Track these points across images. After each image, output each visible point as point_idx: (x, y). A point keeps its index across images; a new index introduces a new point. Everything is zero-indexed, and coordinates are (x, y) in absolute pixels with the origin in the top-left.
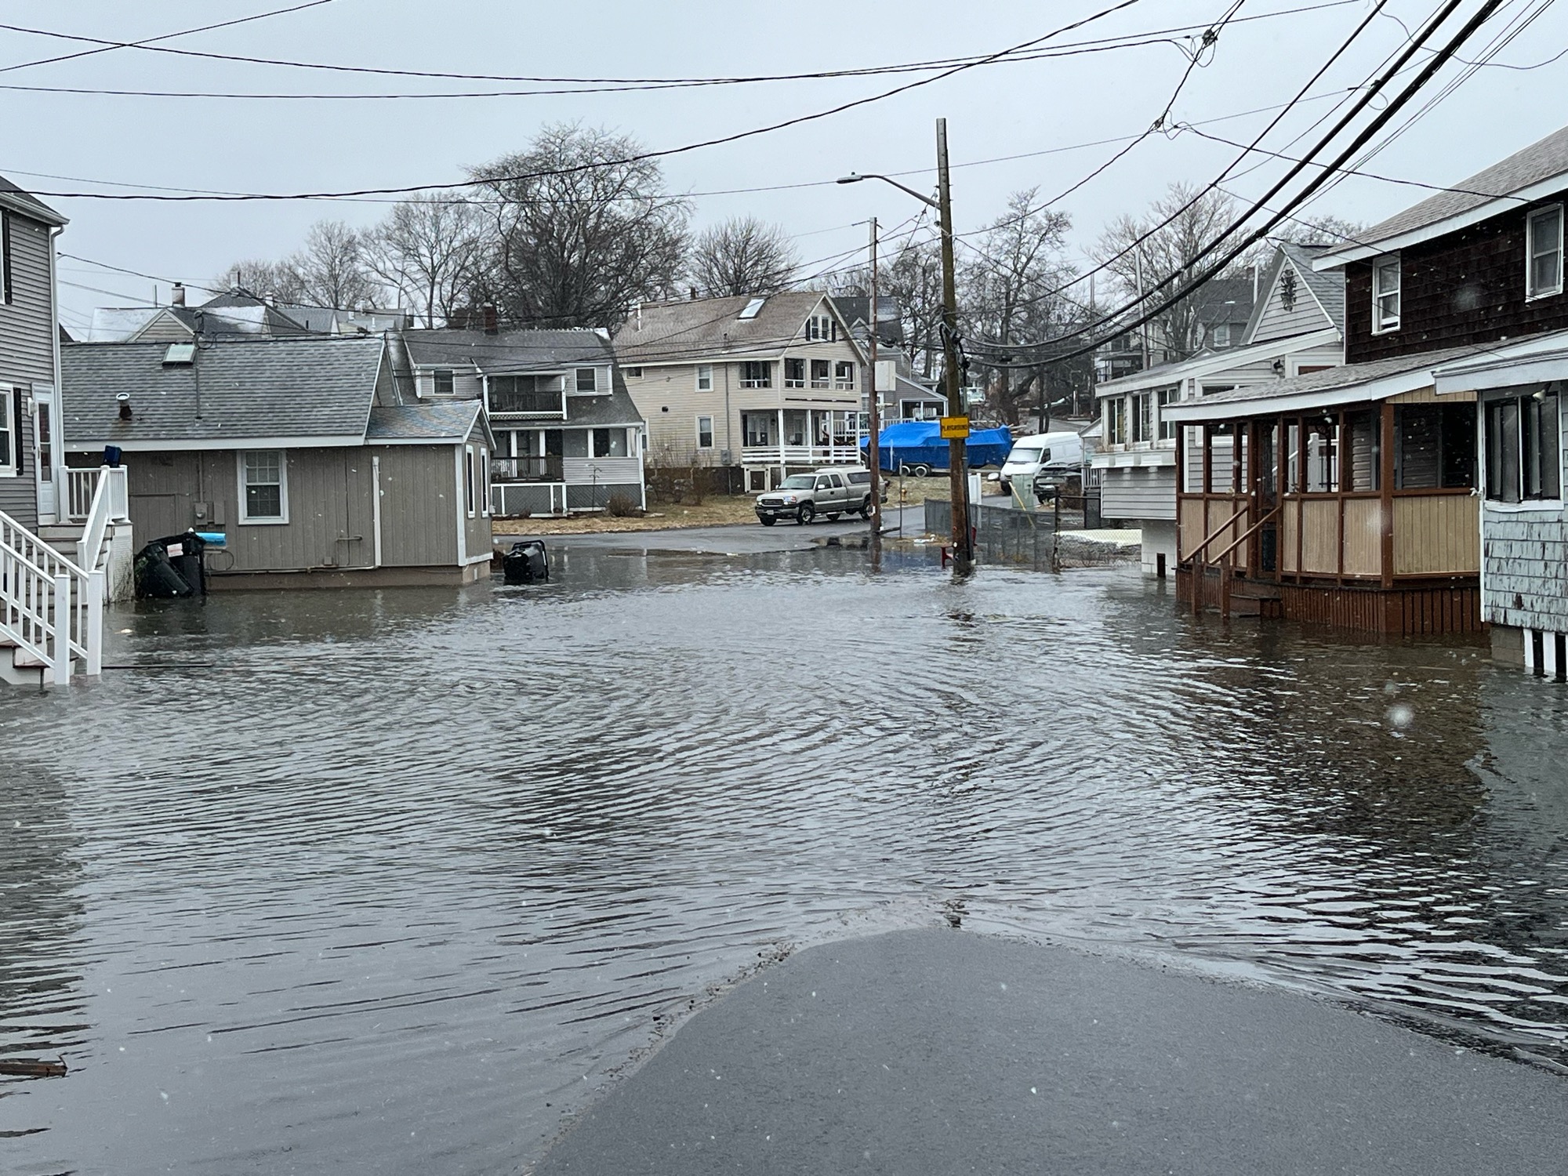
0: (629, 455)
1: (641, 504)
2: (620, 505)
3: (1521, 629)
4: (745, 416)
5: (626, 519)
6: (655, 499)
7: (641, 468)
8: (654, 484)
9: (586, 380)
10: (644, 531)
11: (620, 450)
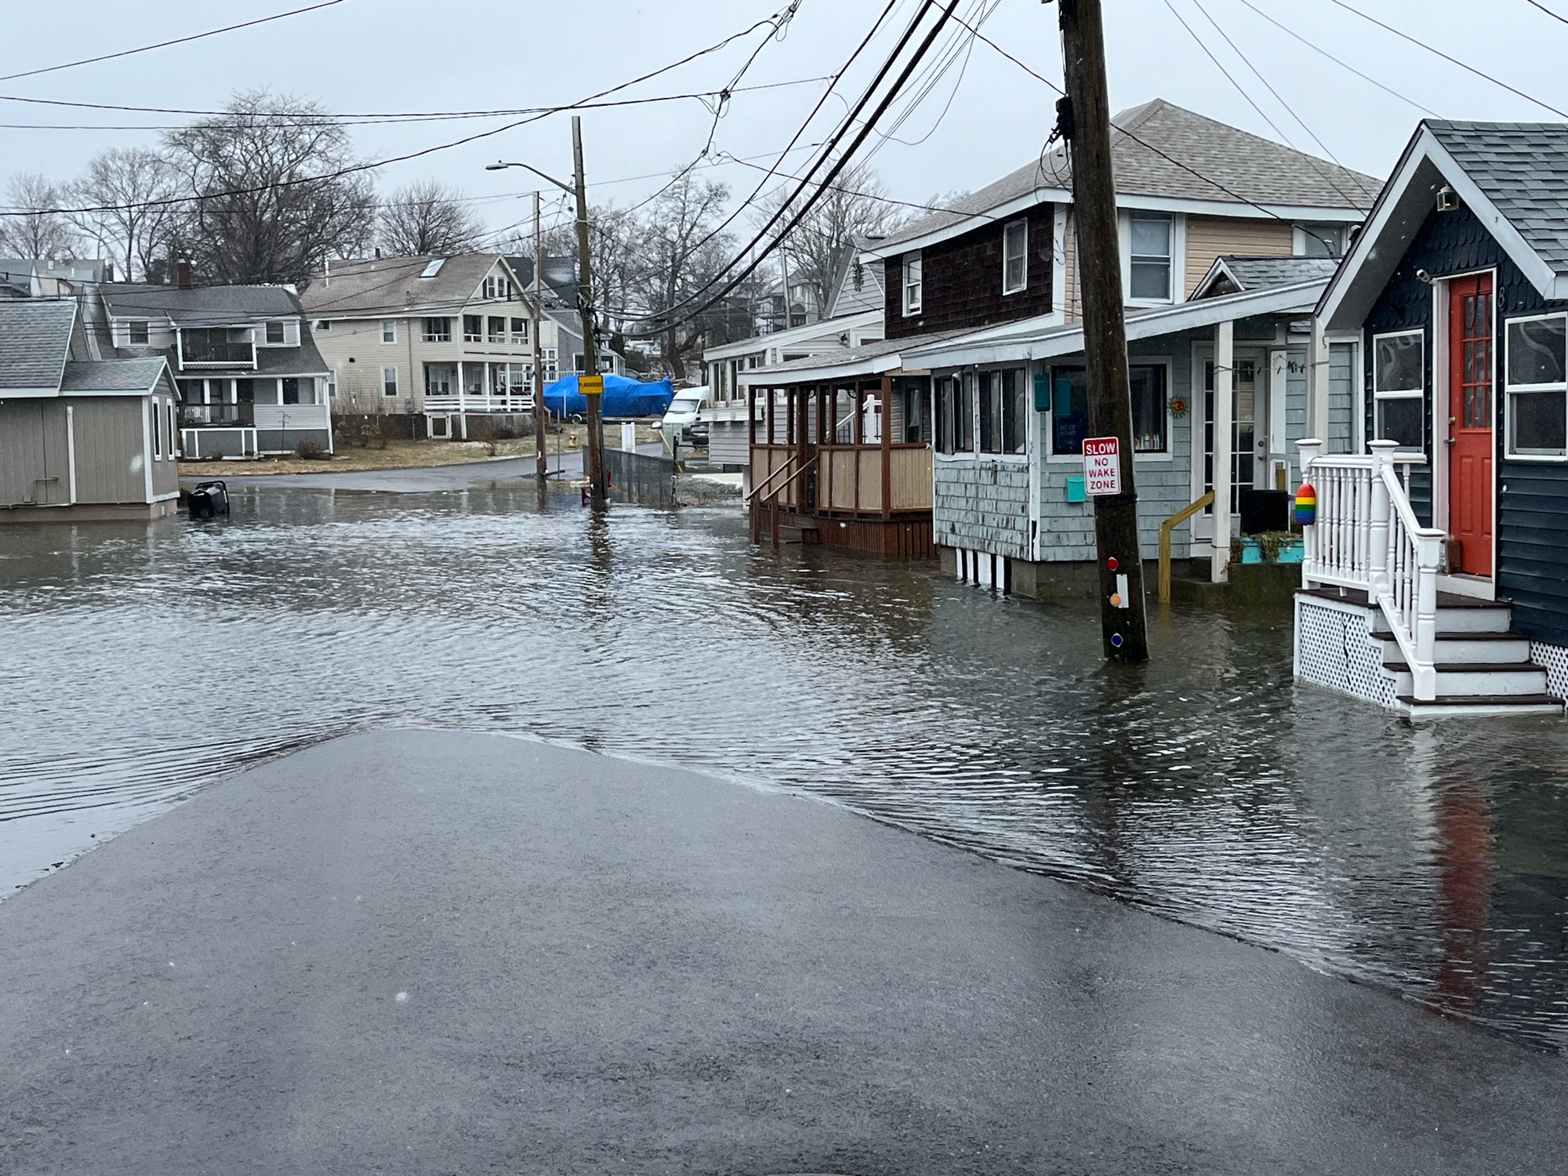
0: (317, 403)
1: (328, 448)
2: (308, 449)
3: (954, 548)
4: (427, 366)
5: (313, 461)
6: (342, 444)
7: (329, 415)
8: (342, 429)
9: (275, 332)
10: (330, 472)
11: (309, 399)
